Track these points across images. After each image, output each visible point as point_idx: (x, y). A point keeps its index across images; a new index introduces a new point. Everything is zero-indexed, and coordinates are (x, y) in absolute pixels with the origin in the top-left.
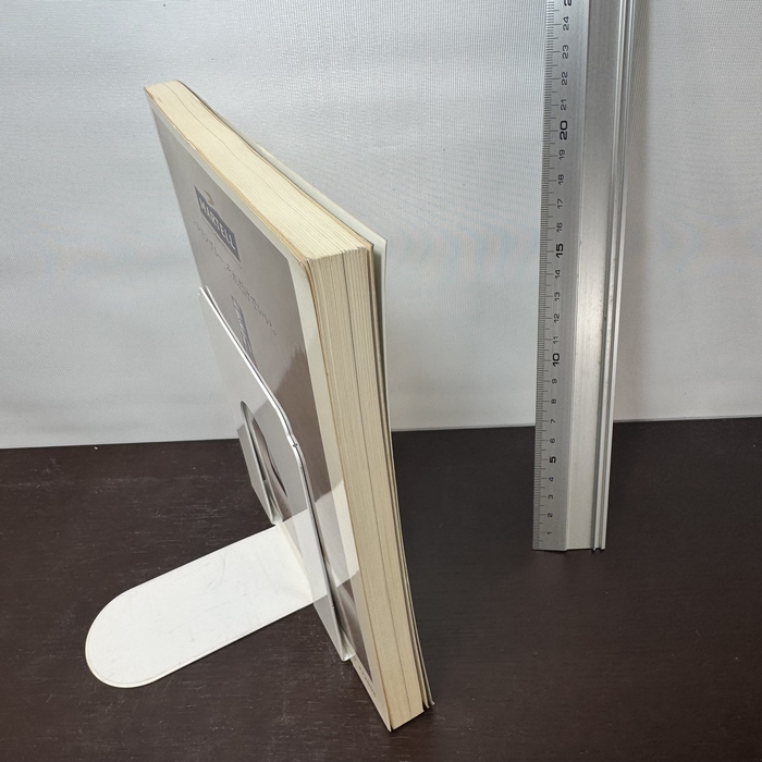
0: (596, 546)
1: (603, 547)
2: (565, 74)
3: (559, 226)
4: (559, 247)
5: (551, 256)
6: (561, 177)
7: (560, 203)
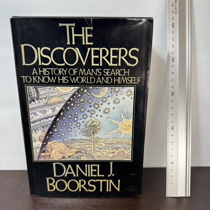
0: (187, 196)
1: (189, 196)
2: (173, 45)
3: (173, 87)
4: (173, 93)
5: (170, 96)
6: (173, 73)
7: (173, 80)
